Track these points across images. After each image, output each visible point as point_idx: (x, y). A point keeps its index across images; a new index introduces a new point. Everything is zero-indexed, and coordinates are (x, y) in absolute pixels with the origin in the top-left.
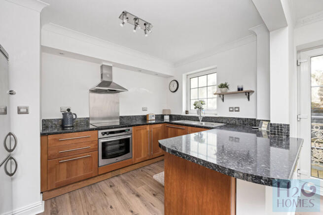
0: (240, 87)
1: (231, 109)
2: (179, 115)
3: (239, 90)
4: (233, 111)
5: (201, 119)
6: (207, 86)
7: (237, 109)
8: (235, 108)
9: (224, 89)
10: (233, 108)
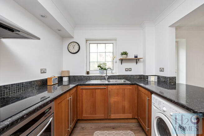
0: (136, 55)
1: (127, 70)
2: (81, 76)
3: (135, 57)
4: (127, 71)
5: (107, 78)
6: (105, 52)
7: (130, 70)
8: (129, 69)
9: (124, 56)
10: (128, 69)
